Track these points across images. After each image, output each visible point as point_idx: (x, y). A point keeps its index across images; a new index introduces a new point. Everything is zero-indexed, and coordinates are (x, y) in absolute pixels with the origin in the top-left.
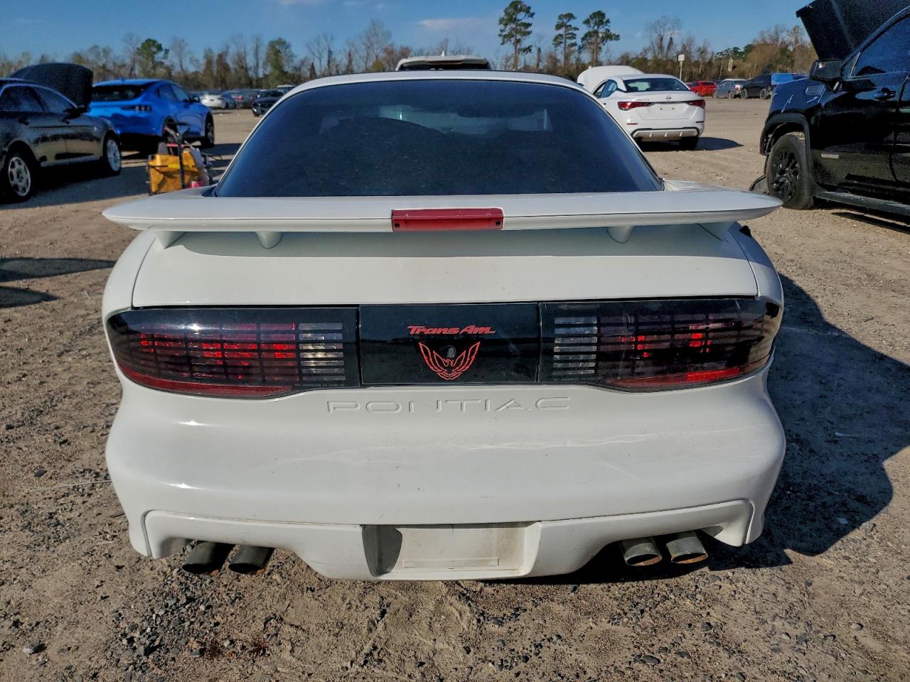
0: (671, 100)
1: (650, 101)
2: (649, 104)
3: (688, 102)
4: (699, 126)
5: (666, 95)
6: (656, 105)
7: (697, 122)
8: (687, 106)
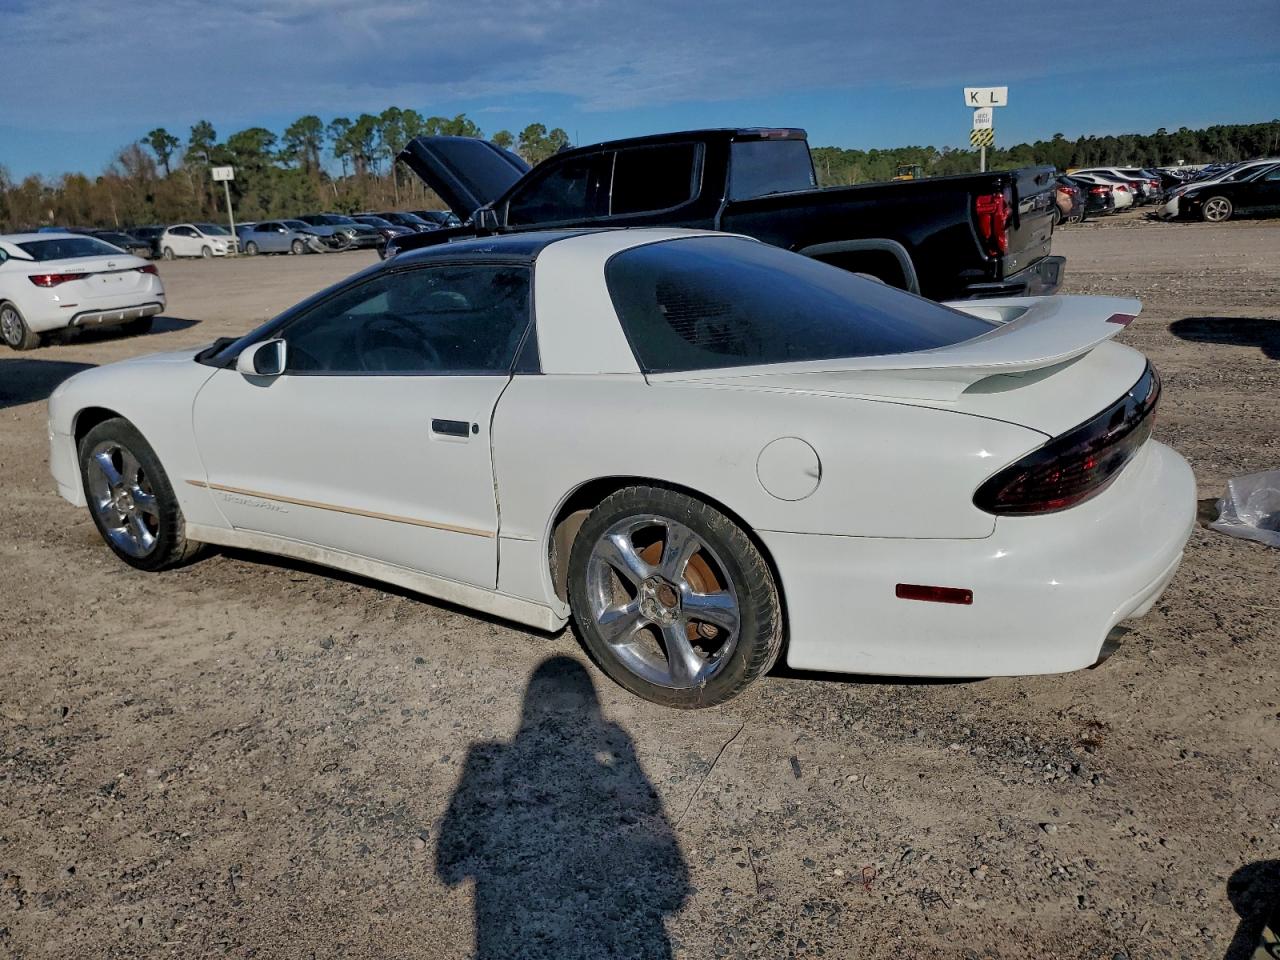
0: (116, 268)
1: (85, 272)
2: (83, 276)
3: (137, 269)
4: (159, 299)
5: (107, 261)
6: (95, 276)
7: (158, 295)
8: (137, 275)
